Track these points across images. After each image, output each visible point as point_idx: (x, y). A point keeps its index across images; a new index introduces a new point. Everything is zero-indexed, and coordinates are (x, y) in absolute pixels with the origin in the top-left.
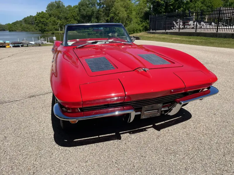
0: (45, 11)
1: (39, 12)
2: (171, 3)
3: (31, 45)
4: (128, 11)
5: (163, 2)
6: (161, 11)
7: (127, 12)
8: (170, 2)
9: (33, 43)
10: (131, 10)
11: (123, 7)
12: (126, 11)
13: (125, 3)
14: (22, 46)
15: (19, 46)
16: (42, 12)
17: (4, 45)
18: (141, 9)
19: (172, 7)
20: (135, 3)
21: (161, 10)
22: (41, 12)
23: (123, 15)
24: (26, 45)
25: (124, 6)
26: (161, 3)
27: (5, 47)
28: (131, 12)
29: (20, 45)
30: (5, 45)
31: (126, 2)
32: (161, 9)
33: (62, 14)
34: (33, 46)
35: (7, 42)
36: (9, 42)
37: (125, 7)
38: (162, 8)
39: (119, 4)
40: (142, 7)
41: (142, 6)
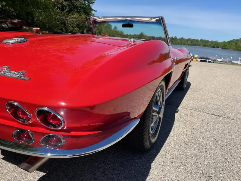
3: (218, 62)
9: (220, 60)
14: (209, 62)
15: (206, 61)
24: (213, 61)
29: (208, 60)
30: (193, 58)
34: (219, 63)
35: (196, 56)
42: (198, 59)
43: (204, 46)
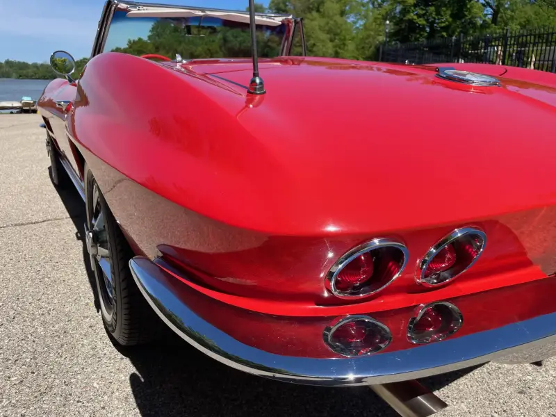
0: (145, 38)
1: (134, 41)
2: (443, 25)
4: (336, 40)
5: (424, 22)
6: (416, 43)
7: (334, 44)
8: (442, 22)
10: (345, 39)
11: (324, 31)
12: (331, 40)
13: (331, 22)
16: (140, 39)
18: (368, 36)
19: (444, 34)
20: (355, 23)
21: (417, 39)
22: (136, 39)
23: (324, 50)
25: (327, 28)
26: (419, 25)
28: (344, 44)
30: (35, 107)
31: (331, 19)
32: (419, 38)
33: (183, 45)
37: (329, 32)
38: (421, 35)
39: (315, 23)
40: (372, 33)
41: (372, 30)
43: (21, 76)
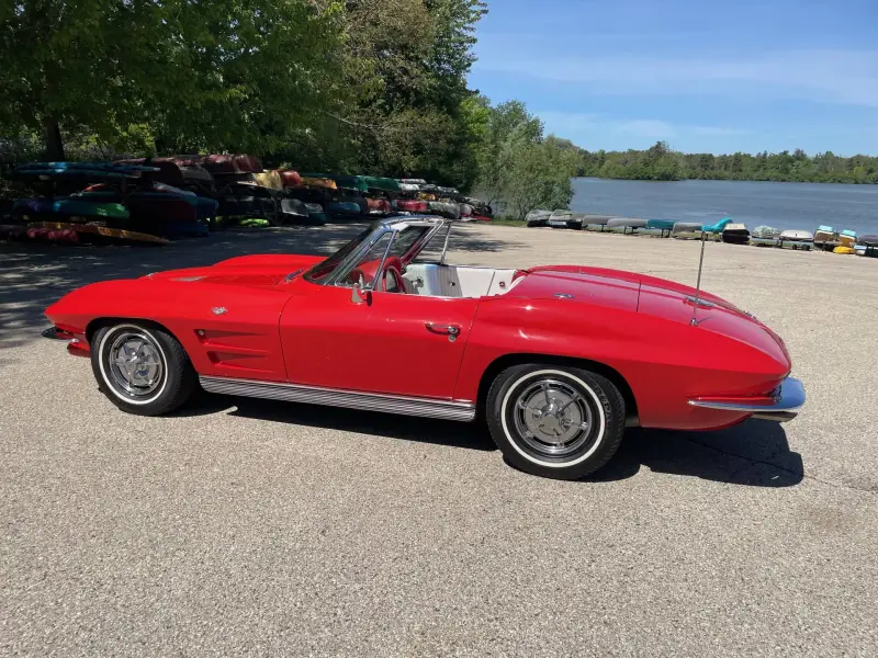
17: (828, 242)
27: (830, 248)
30: (834, 242)
35: (848, 233)
36: (853, 233)
42: (856, 247)
